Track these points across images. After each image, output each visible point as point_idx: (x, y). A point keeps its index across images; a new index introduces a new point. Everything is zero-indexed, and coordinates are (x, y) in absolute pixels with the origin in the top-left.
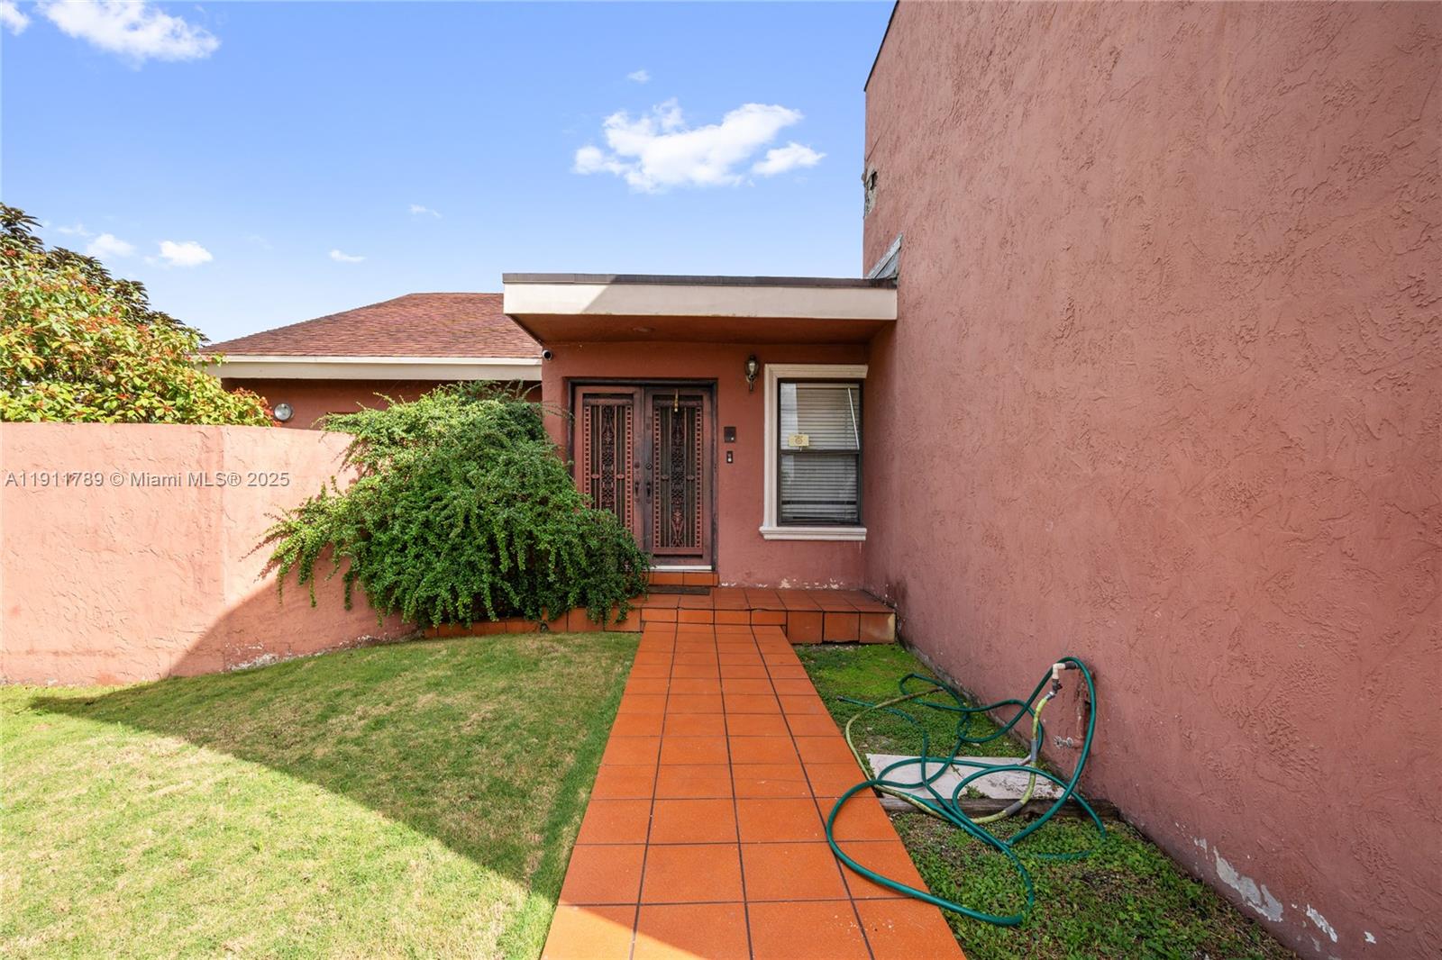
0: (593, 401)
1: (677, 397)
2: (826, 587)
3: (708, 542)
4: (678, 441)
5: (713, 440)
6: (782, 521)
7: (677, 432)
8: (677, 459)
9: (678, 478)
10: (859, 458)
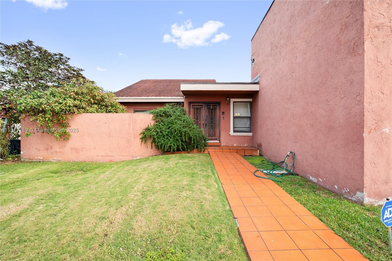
0: (194, 107)
1: (212, 105)
2: (244, 145)
3: (218, 136)
4: (212, 115)
5: (219, 115)
6: (234, 131)
7: (212, 113)
8: (212, 119)
9: (212, 123)
10: (250, 118)
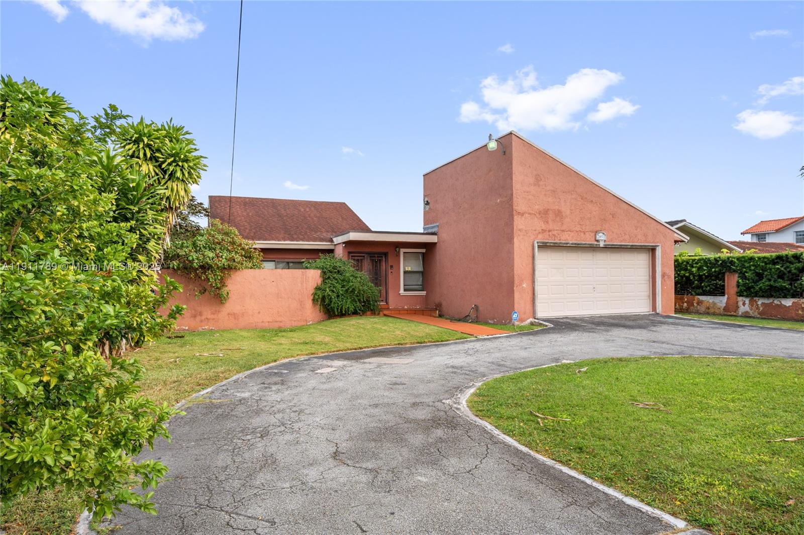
0: (354, 257)
1: (376, 256)
2: (416, 307)
3: (385, 296)
4: (376, 269)
5: (386, 269)
6: (405, 290)
8: (376, 274)
9: (377, 279)
10: (423, 273)
